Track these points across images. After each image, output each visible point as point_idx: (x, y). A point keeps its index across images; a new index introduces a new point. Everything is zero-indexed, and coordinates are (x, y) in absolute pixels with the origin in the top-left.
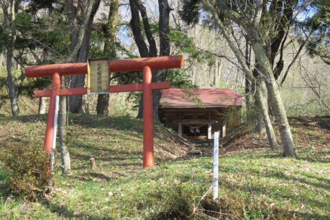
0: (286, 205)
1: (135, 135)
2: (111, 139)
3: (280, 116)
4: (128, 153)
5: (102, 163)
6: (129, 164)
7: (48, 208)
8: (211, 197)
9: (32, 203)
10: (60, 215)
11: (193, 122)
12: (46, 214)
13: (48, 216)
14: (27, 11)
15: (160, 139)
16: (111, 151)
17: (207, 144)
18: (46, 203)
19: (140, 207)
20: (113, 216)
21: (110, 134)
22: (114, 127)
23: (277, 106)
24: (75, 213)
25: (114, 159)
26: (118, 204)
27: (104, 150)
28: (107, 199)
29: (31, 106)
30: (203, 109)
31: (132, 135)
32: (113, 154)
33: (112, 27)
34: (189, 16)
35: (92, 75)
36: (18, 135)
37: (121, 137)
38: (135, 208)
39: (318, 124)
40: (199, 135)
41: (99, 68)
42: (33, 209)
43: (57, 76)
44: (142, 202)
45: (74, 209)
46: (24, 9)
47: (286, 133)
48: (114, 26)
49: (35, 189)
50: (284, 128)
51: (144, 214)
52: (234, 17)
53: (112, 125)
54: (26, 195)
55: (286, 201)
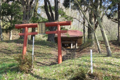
0: (115, 74)
1: (48, 47)
2: (39, 49)
3: (106, 42)
4: (46, 54)
5: (37, 58)
6: (47, 58)
7: (33, 76)
8: (90, 72)
9: (27, 74)
10: (37, 78)
11: (66, 42)
12: (33, 78)
13: (34, 79)
14: (5, 2)
15: (57, 49)
16: (40, 53)
17: (73, 50)
18: (32, 74)
19: (66, 75)
20: (57, 79)
21: (39, 47)
22: (40, 44)
23: (105, 39)
24: (43, 78)
25: (41, 56)
26: (58, 74)
27: (37, 53)
28: (53, 73)
29: (6, 36)
30: (69, 37)
31: (47, 47)
32: (41, 54)
33: (36, 8)
34: (66, 5)
35: (39, 28)
36: (5, 47)
37: (43, 48)
38: (64, 76)
39: (112, 43)
40: (68, 46)
41: (42, 25)
42: (28, 76)
43: (27, 28)
44: (66, 74)
45: (43, 76)
46: (4, 1)
47: (108, 48)
48: (37, 7)
49: (28, 69)
50: (108, 46)
51: (67, 78)
52: (90, 8)
53: (39, 44)
54: (24, 71)
55: (115, 73)
